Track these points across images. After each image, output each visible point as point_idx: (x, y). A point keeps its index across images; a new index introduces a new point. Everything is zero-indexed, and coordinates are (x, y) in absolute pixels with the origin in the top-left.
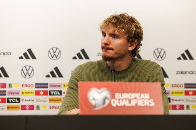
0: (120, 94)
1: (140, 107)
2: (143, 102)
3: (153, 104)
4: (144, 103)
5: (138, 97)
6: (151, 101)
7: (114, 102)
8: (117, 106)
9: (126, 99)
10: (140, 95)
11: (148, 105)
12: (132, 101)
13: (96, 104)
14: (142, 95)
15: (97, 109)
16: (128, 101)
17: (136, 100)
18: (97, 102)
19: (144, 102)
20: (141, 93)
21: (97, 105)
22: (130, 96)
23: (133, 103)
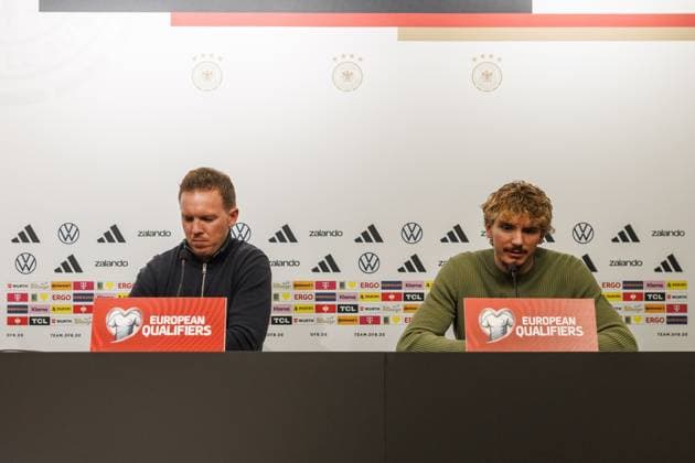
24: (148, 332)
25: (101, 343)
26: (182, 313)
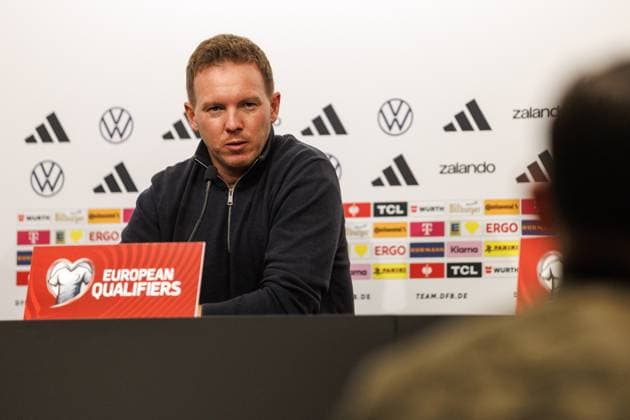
24: (100, 291)
25: (38, 308)
26: (145, 266)
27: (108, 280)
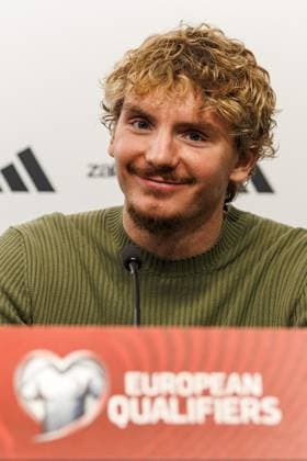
0: (145, 377)
1: (225, 427)
2: (234, 410)
3: (275, 417)
4: (239, 414)
5: (215, 390)
6: (269, 403)
7: (119, 410)
8: (130, 423)
9: (168, 397)
10: (226, 381)
11: (257, 419)
12: (190, 404)
13: (46, 417)
14: (234, 378)
15: (53, 435)
16: (174, 403)
17: (207, 400)
18: (52, 407)
19: (239, 406)
20: (228, 373)
21: (52, 421)
22: (185, 384)
23: (197, 412)
27: (138, 393)
